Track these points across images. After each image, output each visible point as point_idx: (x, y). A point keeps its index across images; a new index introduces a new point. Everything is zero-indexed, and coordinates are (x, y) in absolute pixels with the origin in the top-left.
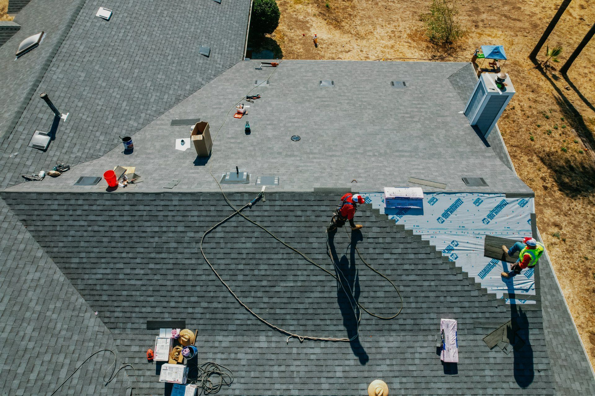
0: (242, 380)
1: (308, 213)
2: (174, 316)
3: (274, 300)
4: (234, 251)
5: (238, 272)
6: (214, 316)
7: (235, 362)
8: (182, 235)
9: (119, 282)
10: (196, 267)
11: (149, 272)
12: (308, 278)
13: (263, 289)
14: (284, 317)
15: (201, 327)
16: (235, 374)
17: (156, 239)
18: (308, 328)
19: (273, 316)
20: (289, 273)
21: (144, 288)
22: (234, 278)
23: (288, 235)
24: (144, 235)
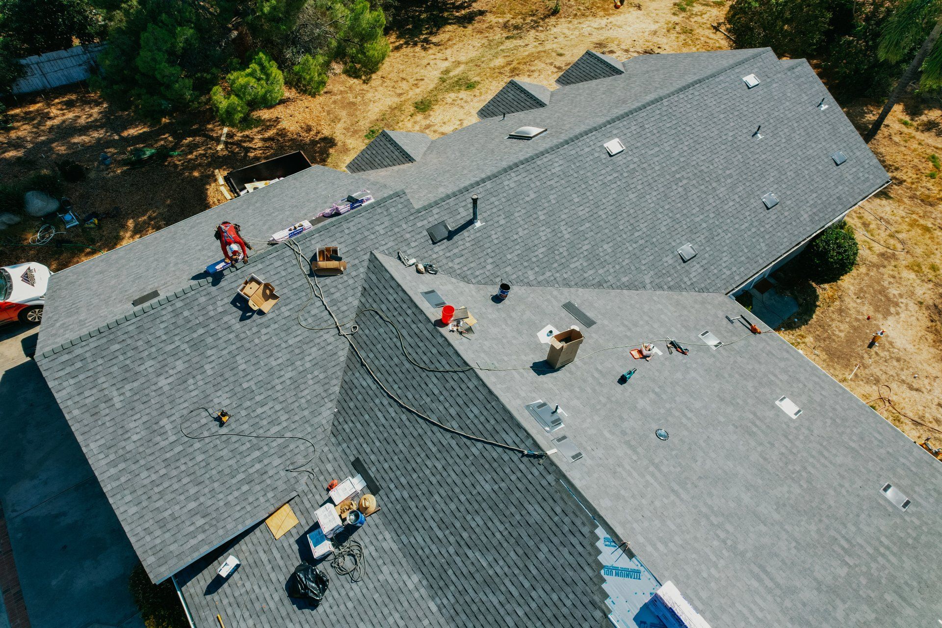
0: (365, 591)
1: (566, 520)
2: (378, 477)
3: (457, 559)
4: (471, 478)
5: (456, 500)
6: (402, 513)
7: (376, 569)
8: (449, 418)
9: (372, 404)
10: (431, 456)
11: (398, 420)
12: (503, 577)
13: (459, 539)
14: (450, 584)
15: (385, 509)
16: (365, 578)
17: (428, 400)
18: (457, 619)
19: (441, 571)
20: (493, 551)
21: (382, 429)
22: (448, 500)
23: (527, 518)
24: (424, 386)
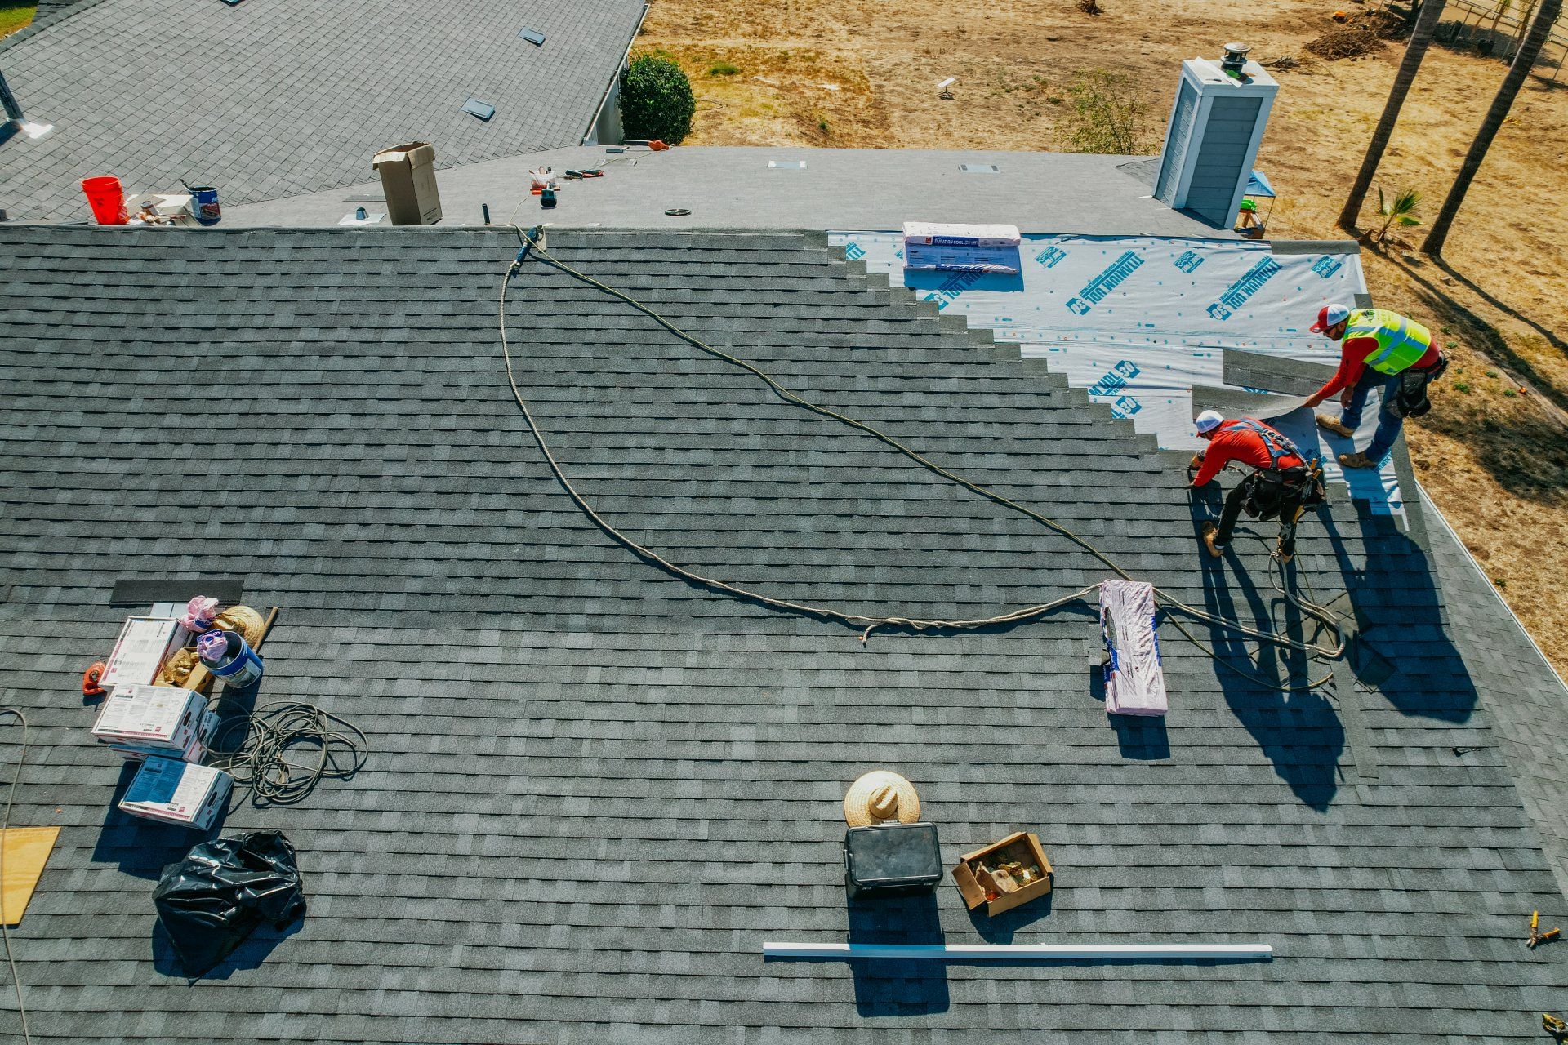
0: (397, 763)
2: (211, 564)
3: (542, 520)
4: (432, 379)
5: (437, 438)
6: (337, 567)
7: (383, 707)
8: (284, 335)
9: (56, 465)
10: (307, 423)
11: (161, 436)
12: (657, 457)
13: (511, 487)
14: (571, 571)
15: (290, 600)
16: (372, 743)
17: (204, 348)
18: (647, 608)
19: (533, 569)
20: (597, 441)
21: (132, 483)
22: (421, 453)
23: (605, 337)
24: (169, 336)
